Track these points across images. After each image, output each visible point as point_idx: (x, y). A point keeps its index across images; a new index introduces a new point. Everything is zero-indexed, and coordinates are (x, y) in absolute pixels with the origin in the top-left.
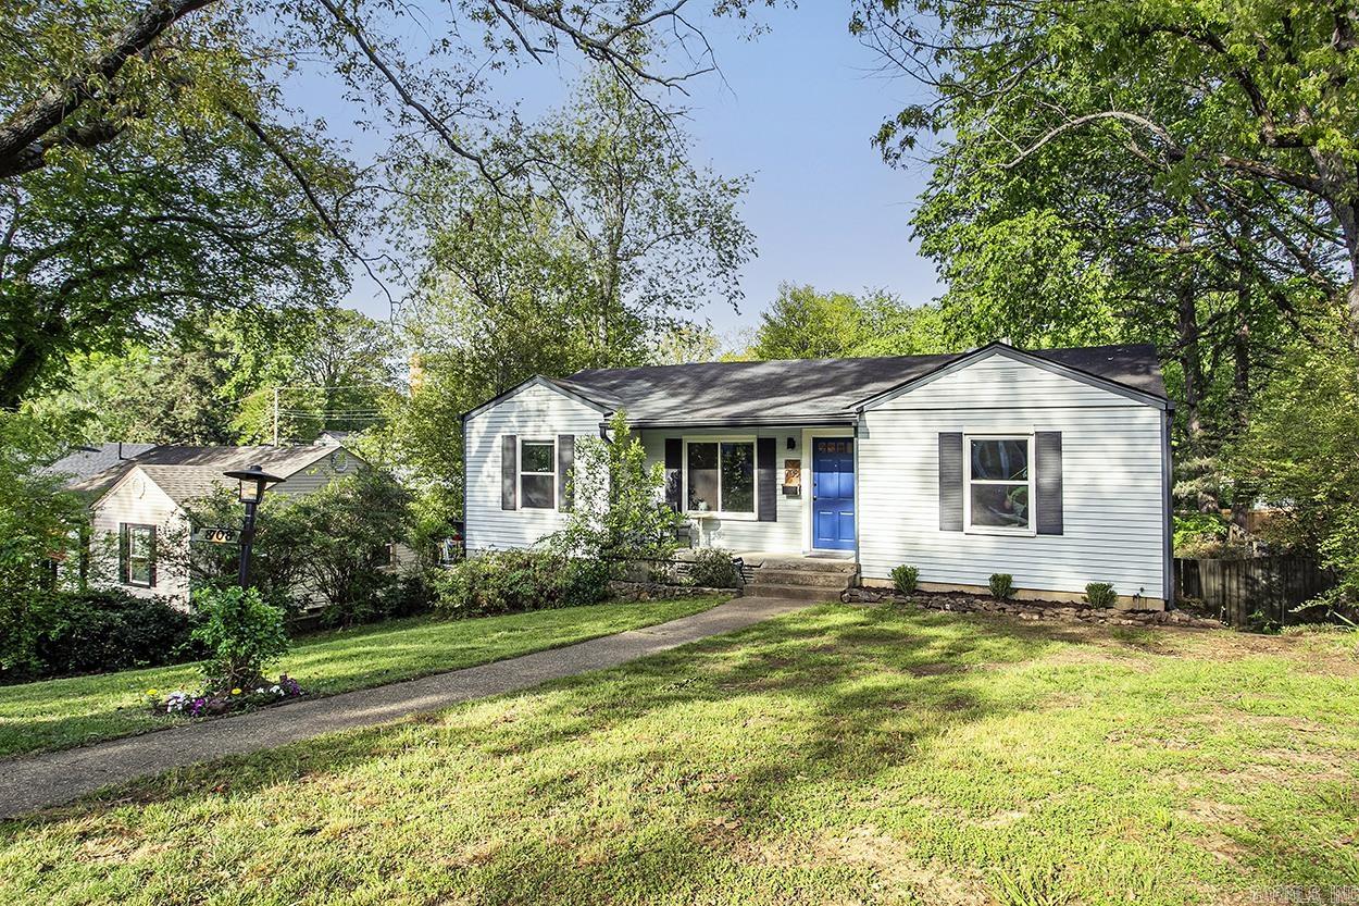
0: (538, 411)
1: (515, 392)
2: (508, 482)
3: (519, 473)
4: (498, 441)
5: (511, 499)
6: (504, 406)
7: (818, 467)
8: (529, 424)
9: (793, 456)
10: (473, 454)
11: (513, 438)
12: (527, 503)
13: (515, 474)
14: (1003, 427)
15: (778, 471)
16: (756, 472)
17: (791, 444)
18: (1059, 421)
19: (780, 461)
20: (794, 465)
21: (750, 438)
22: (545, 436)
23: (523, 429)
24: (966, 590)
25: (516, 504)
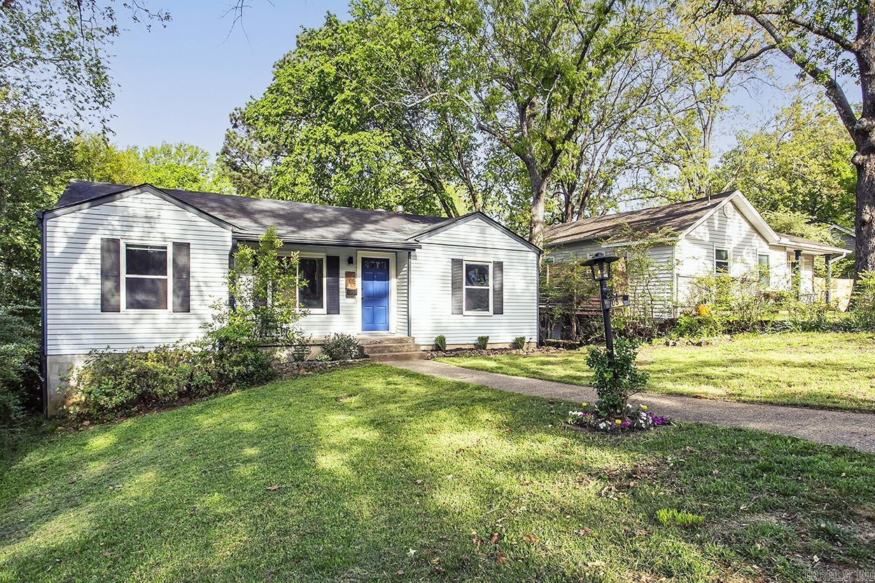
0: (146, 217)
1: (118, 196)
2: (109, 284)
3: (124, 275)
4: (95, 242)
5: (113, 301)
6: (102, 209)
7: (364, 278)
8: (135, 229)
9: (351, 270)
10: (56, 255)
11: (116, 242)
12: (131, 305)
13: (118, 276)
14: (478, 258)
15: (340, 279)
16: (325, 280)
17: (351, 261)
18: (501, 256)
19: (342, 272)
20: (350, 275)
21: (321, 255)
22: (154, 241)
23: (127, 234)
24: (463, 347)
25: (119, 306)
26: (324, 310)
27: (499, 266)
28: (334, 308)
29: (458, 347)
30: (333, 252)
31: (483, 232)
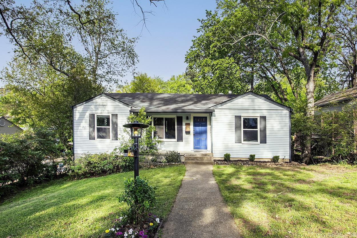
0: (103, 105)
1: (94, 98)
2: (91, 129)
3: (96, 127)
4: (87, 114)
5: (93, 135)
6: (89, 103)
7: (195, 125)
8: (99, 110)
9: (188, 122)
10: (77, 120)
11: (94, 115)
12: (99, 137)
13: (94, 127)
14: (250, 115)
15: (183, 126)
16: (176, 127)
17: (187, 118)
18: (265, 113)
19: (184, 123)
20: (188, 124)
21: (174, 116)
22: (105, 114)
23: (97, 112)
24: (242, 159)
25: (95, 137)
26: (176, 140)
27: (264, 118)
28: (180, 139)
29: (239, 159)
30: (179, 115)
31: (253, 101)
